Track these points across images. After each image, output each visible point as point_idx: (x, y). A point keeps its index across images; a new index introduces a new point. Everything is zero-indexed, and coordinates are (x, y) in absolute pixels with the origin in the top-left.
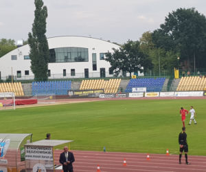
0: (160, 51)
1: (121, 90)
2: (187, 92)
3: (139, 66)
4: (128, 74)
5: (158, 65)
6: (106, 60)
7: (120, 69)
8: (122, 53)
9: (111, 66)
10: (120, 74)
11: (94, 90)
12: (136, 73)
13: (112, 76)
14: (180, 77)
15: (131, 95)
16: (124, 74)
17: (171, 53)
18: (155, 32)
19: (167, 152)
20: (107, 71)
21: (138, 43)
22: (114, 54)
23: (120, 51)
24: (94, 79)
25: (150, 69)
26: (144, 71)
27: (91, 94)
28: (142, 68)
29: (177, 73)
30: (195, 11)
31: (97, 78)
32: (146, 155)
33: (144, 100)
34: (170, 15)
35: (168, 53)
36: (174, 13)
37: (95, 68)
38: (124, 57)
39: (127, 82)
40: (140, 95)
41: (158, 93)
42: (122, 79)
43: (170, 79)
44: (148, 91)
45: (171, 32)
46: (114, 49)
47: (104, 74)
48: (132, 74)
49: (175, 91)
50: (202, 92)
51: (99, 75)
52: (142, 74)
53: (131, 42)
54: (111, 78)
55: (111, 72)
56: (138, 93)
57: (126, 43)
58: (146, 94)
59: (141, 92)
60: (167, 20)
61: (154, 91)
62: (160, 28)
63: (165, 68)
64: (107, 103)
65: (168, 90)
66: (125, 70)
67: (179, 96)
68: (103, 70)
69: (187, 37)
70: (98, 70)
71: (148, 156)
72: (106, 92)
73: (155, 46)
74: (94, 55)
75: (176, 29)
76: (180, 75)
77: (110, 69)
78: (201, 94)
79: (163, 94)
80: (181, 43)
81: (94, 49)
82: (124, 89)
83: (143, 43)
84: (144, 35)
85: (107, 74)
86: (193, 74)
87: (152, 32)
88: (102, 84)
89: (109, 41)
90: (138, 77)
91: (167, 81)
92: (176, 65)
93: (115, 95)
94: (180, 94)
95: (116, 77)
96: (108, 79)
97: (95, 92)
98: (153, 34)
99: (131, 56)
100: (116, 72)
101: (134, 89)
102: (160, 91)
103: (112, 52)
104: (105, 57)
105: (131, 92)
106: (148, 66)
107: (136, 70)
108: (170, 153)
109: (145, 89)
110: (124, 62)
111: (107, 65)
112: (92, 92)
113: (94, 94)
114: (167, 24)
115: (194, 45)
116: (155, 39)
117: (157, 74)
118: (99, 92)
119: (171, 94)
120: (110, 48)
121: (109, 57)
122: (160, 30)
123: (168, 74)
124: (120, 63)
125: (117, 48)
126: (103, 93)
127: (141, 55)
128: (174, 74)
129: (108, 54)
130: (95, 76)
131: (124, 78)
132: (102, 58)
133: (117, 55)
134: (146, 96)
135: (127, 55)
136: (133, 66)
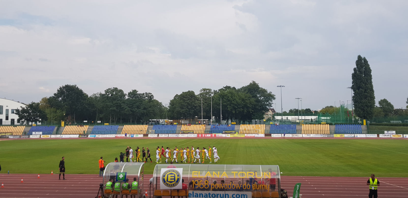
0: (52, 109)
1: (25, 133)
2: (69, 135)
3: (38, 118)
4: (30, 123)
5: (51, 118)
6: (16, 113)
7: (25, 120)
8: (27, 110)
9: (18, 118)
10: (25, 123)
11: (5, 133)
12: (36, 123)
13: (19, 124)
14: (65, 126)
15: (31, 137)
16: (28, 123)
17: (60, 111)
18: (50, 98)
19: (52, 172)
20: (16, 121)
21: (38, 104)
22: (21, 110)
23: (25, 108)
24: (6, 125)
25: (45, 120)
26: (42, 122)
27: (3, 136)
28: (40, 120)
29: (63, 123)
30: (76, 87)
31: (8, 125)
32: (38, 175)
33: (40, 139)
34: (60, 88)
35: (58, 111)
36: (63, 87)
37: (7, 118)
38: (28, 113)
39: (29, 128)
40: (38, 137)
41: (50, 135)
42: (26, 126)
43: (58, 127)
44: (43, 134)
45: (60, 98)
46: (21, 107)
47: (14, 123)
48: (33, 123)
49: (61, 134)
50: (78, 135)
51: (10, 123)
52: (40, 123)
53: (34, 103)
54: (18, 125)
55: (18, 121)
56: (36, 135)
57: (30, 103)
58: (42, 136)
59: (39, 135)
60: (58, 91)
61: (47, 134)
62: (54, 96)
63: (55, 120)
64: (14, 141)
65: (57, 134)
66: (28, 121)
67: (63, 137)
68: (13, 121)
69: (70, 102)
70: (10, 120)
71: (39, 176)
72: (14, 134)
73: (50, 106)
74: (7, 110)
75: (64, 97)
76: (65, 124)
77: (18, 119)
78: (77, 136)
79: (53, 136)
80: (67, 105)
81: (7, 106)
82: (27, 133)
83: (42, 104)
84: (43, 99)
85: (16, 123)
86: (73, 124)
87: (48, 97)
88: (12, 129)
89: (19, 102)
90: (37, 125)
91: (56, 128)
92: (63, 118)
93: (20, 136)
94: (64, 136)
95: (22, 125)
96: (16, 126)
97: (6, 134)
98: (49, 99)
99: (33, 112)
100: (22, 122)
101: (34, 133)
102: (51, 134)
103: (20, 109)
104: (15, 112)
105: (32, 134)
106: (44, 119)
107: (36, 121)
108: (53, 173)
109: (41, 133)
110: (28, 116)
111: (16, 117)
112: (4, 134)
113: (5, 136)
114: (58, 93)
115: (75, 107)
116: (50, 102)
117: (50, 123)
118: (9, 134)
119: (58, 136)
120: (19, 106)
121: (17, 112)
122: (53, 97)
123: (56, 124)
124: (25, 116)
125: (24, 106)
126: (12, 135)
127: (40, 111)
128: (61, 124)
129: (17, 110)
130: (7, 124)
131: (28, 125)
132: (13, 112)
133: (24, 111)
134: (41, 137)
135: (30, 111)
136: (34, 118)
